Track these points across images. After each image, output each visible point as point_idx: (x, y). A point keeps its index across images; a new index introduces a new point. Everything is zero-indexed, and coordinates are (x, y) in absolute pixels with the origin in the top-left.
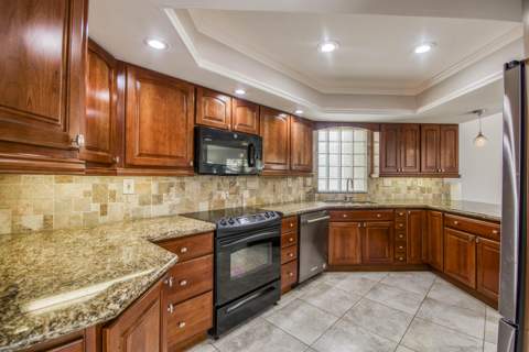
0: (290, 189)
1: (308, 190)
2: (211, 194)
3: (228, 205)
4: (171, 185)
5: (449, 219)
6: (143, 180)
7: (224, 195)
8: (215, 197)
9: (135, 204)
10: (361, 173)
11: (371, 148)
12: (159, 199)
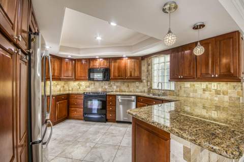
2: (102, 86)
3: (107, 90)
4: (92, 83)
6: (86, 82)
7: (106, 87)
8: (103, 87)
9: (84, 87)
12: (89, 87)
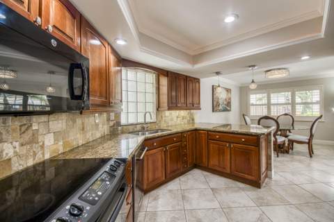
0: (97, 125)
1: (112, 124)
5: (210, 135)
10: (151, 108)
11: (158, 89)
